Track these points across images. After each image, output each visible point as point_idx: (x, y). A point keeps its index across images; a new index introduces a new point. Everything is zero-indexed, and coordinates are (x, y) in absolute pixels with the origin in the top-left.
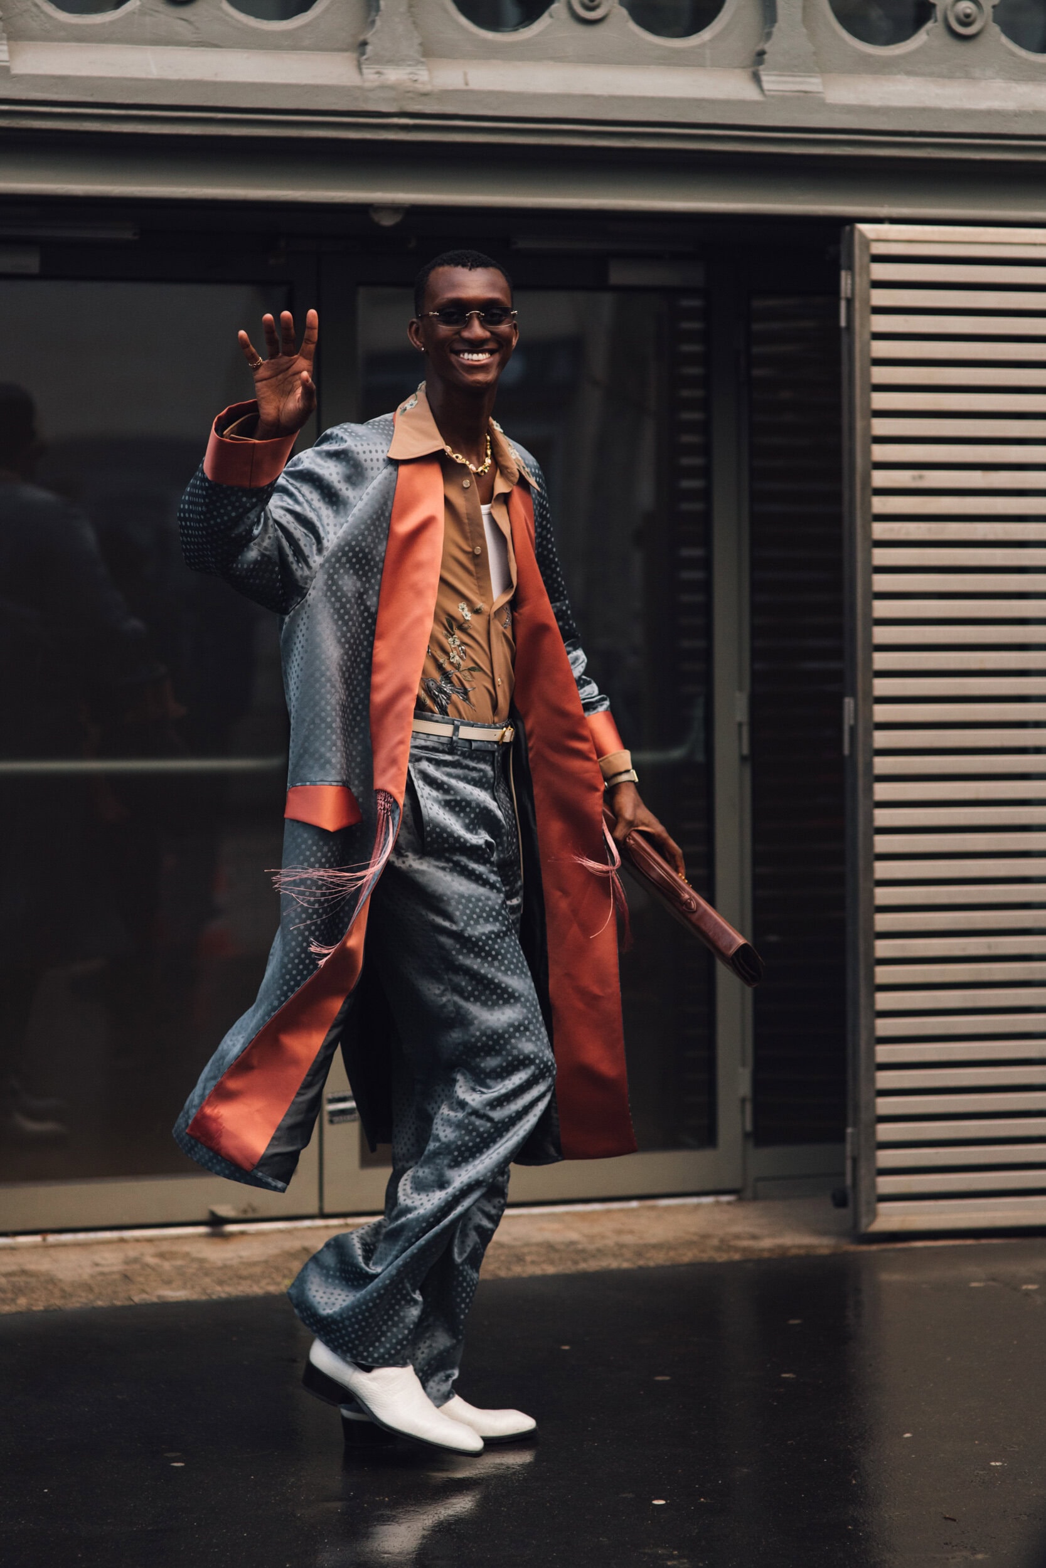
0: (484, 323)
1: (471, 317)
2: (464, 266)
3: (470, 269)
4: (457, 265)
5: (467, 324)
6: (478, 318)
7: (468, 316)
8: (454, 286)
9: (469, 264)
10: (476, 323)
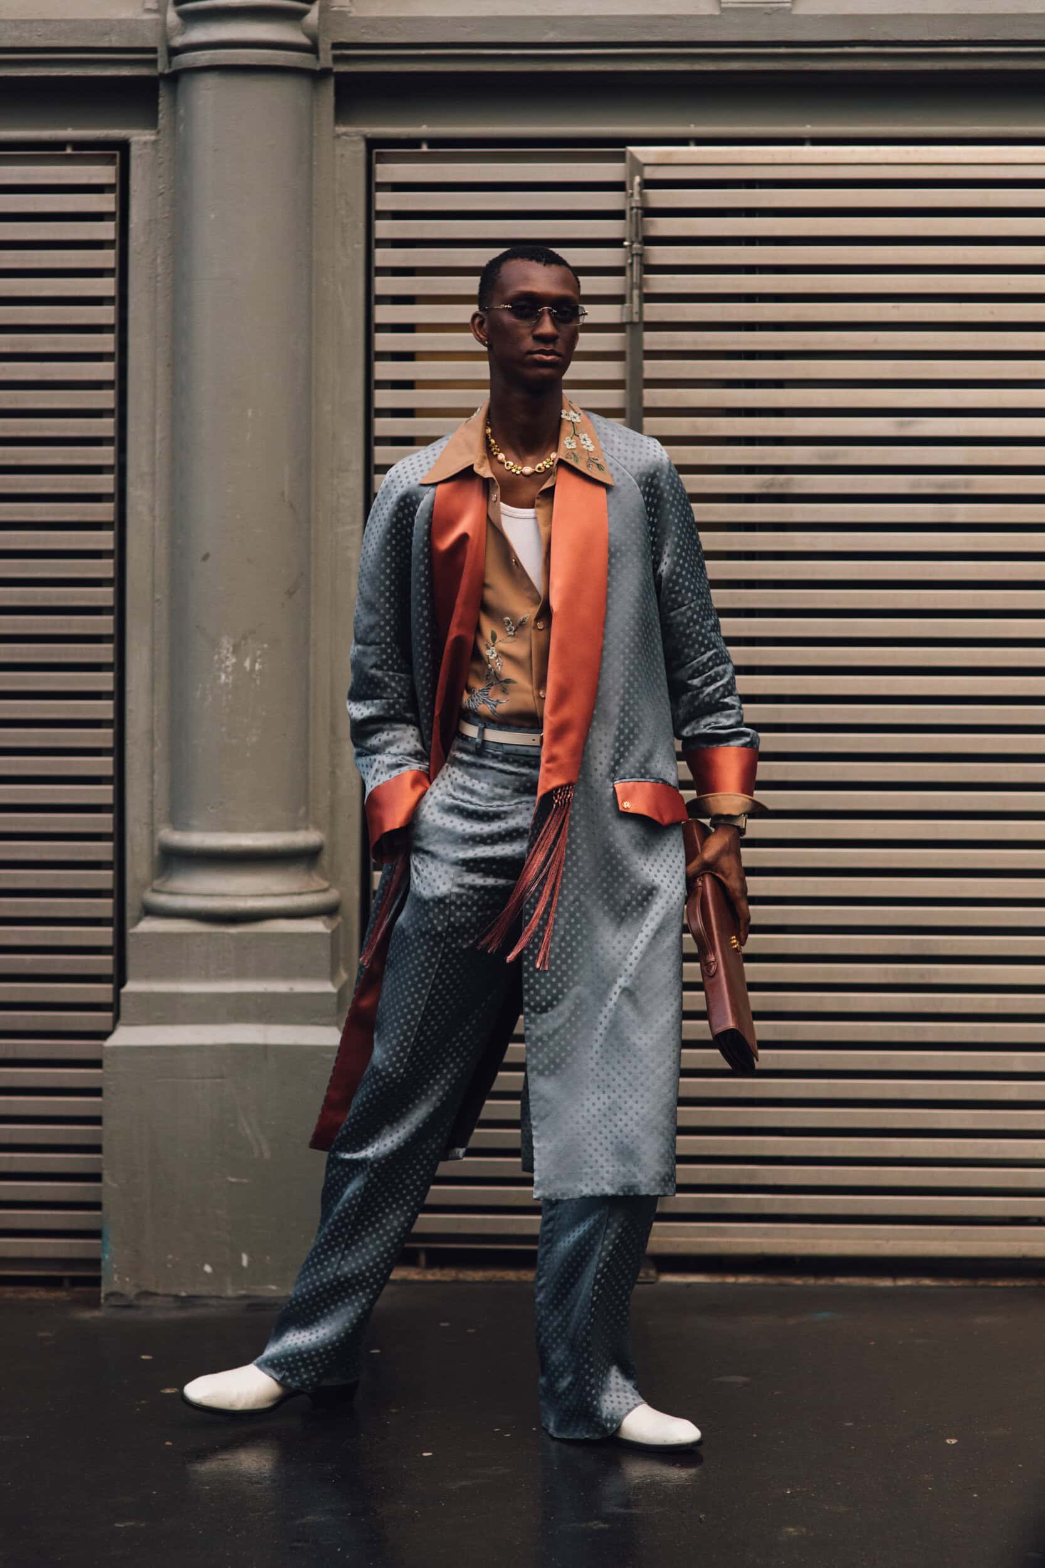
0: (555, 321)
1: (542, 313)
2: (538, 261)
3: (545, 265)
4: (531, 259)
5: (539, 319)
6: (550, 315)
7: (539, 312)
8: (526, 279)
9: (544, 259)
10: (547, 319)
